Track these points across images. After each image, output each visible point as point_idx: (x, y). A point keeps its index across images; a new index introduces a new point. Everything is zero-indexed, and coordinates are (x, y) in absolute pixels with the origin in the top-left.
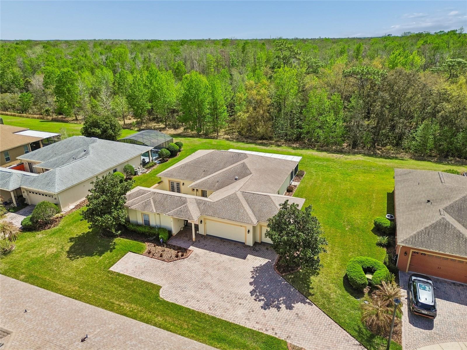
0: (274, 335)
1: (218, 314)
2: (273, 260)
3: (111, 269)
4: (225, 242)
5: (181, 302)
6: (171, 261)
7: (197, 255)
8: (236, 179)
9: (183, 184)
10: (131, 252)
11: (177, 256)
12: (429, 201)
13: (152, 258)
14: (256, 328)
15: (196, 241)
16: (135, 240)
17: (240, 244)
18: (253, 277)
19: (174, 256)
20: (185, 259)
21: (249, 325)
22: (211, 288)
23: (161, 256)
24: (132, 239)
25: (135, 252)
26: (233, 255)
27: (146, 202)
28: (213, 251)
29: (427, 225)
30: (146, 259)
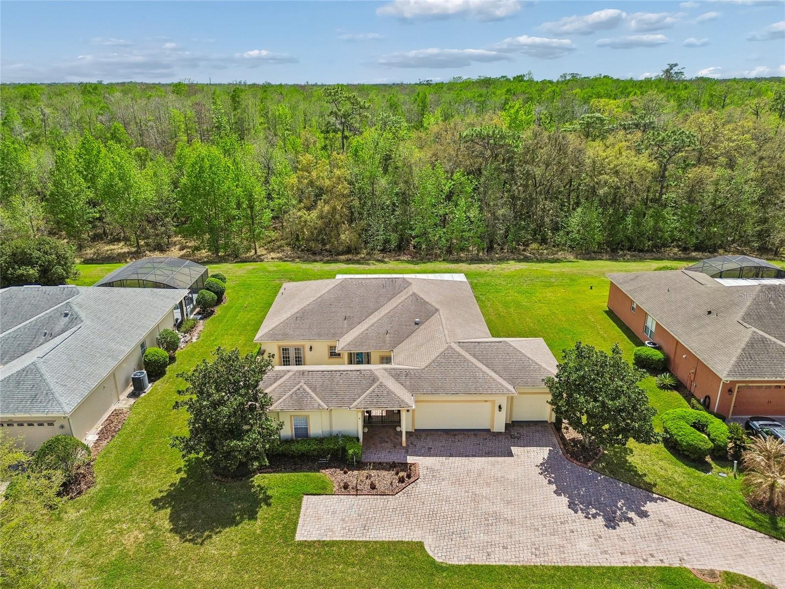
0: (660, 564)
1: (554, 559)
2: (554, 446)
3: (299, 537)
4: (456, 435)
5: (479, 560)
6: (397, 491)
7: (431, 469)
8: (416, 324)
9: (311, 348)
10: (306, 495)
11: (401, 480)
12: (710, 313)
13: (357, 495)
14: (629, 561)
15: (408, 445)
16: (295, 470)
17: (482, 433)
18: (550, 482)
19: (395, 482)
20: (417, 481)
21: (616, 561)
22: (505, 519)
23: (373, 487)
24: (286, 470)
25: (315, 492)
26: (488, 454)
27: (295, 392)
28: (451, 456)
29: (743, 346)
30: (348, 501)
